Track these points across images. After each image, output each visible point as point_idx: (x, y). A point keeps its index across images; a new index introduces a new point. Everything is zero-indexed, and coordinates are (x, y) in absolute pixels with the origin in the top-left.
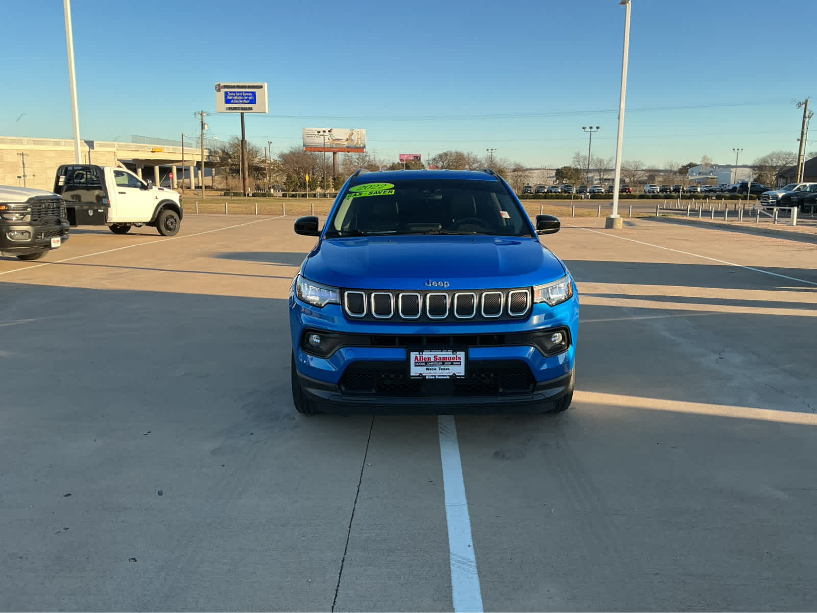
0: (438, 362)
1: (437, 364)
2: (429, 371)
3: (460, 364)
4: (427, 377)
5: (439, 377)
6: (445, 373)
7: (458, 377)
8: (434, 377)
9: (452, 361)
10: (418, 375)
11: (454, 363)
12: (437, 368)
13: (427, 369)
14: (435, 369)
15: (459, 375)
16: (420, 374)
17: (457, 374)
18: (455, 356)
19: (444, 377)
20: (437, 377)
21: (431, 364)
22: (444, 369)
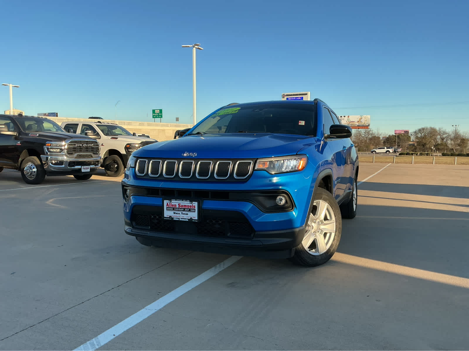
0: (181, 208)
1: (180, 209)
2: (175, 215)
3: (195, 211)
4: (174, 219)
5: (182, 220)
6: (185, 217)
7: (193, 221)
8: (178, 219)
9: (190, 208)
10: (169, 217)
11: (191, 210)
12: (180, 213)
13: (174, 213)
14: (179, 214)
15: (194, 219)
16: (170, 216)
17: (193, 219)
18: (191, 205)
19: (184, 220)
20: (180, 220)
21: (177, 209)
22: (185, 214)
